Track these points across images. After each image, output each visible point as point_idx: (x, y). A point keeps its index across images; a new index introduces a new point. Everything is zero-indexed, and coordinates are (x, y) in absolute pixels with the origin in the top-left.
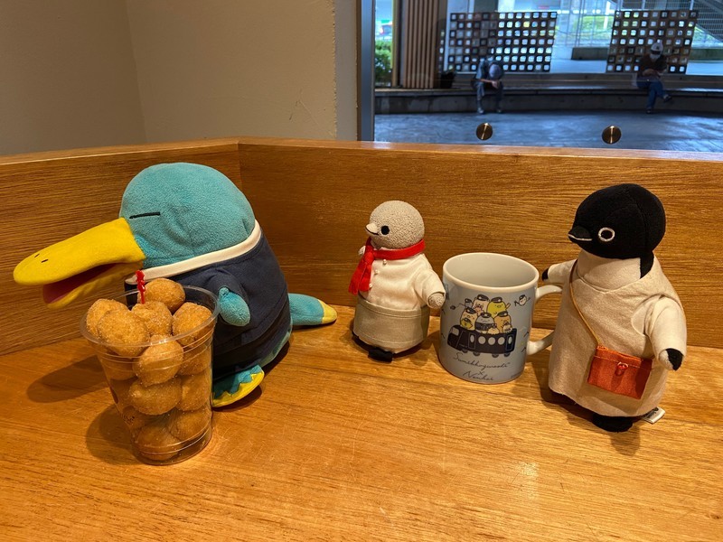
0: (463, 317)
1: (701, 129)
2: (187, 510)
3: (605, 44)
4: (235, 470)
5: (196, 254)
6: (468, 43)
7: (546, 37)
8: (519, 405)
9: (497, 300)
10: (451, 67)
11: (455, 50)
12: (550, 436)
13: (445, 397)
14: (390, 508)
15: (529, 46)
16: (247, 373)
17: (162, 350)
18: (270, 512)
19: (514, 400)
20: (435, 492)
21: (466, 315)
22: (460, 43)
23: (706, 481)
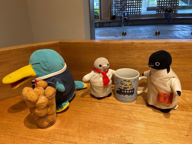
0: (120, 86)
1: (182, 28)
2: (51, 141)
3: (155, 6)
4: (63, 129)
5: (50, 73)
6: (119, 7)
7: (140, 5)
8: (136, 108)
9: (129, 81)
10: (115, 14)
11: (116, 9)
12: (144, 116)
13: (116, 107)
14: (103, 137)
15: (135, 7)
16: (65, 103)
17: (43, 100)
18: (73, 140)
19: (134, 107)
20: (115, 132)
21: (121, 85)
22: (117, 7)
23: (184, 126)
